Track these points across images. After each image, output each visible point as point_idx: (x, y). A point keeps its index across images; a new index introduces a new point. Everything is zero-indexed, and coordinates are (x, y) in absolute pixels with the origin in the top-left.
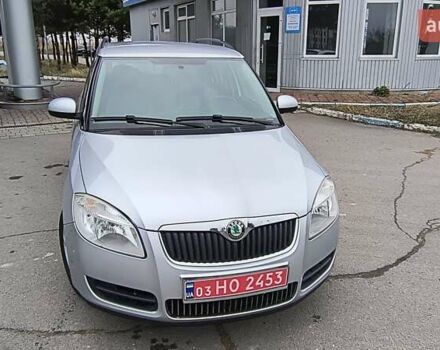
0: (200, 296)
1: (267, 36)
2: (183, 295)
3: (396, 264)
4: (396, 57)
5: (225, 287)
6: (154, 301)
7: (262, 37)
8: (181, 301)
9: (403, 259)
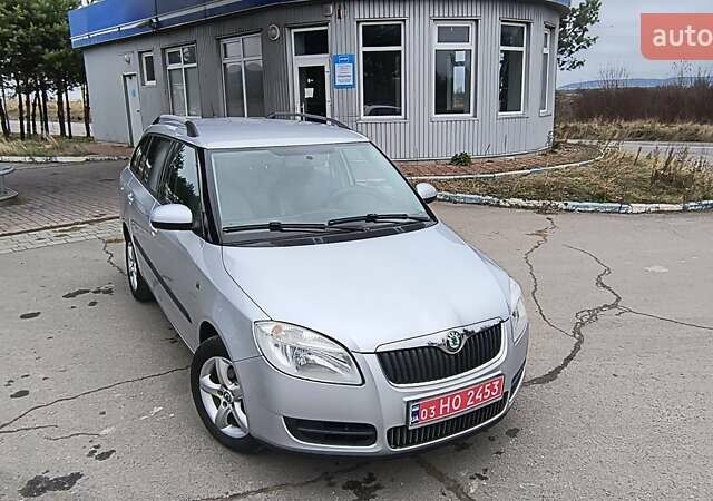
0: (425, 420)
1: (309, 92)
2: (407, 421)
3: (565, 364)
4: (475, 116)
5: (448, 405)
6: (371, 433)
7: (302, 93)
8: (406, 427)
9: (570, 358)
